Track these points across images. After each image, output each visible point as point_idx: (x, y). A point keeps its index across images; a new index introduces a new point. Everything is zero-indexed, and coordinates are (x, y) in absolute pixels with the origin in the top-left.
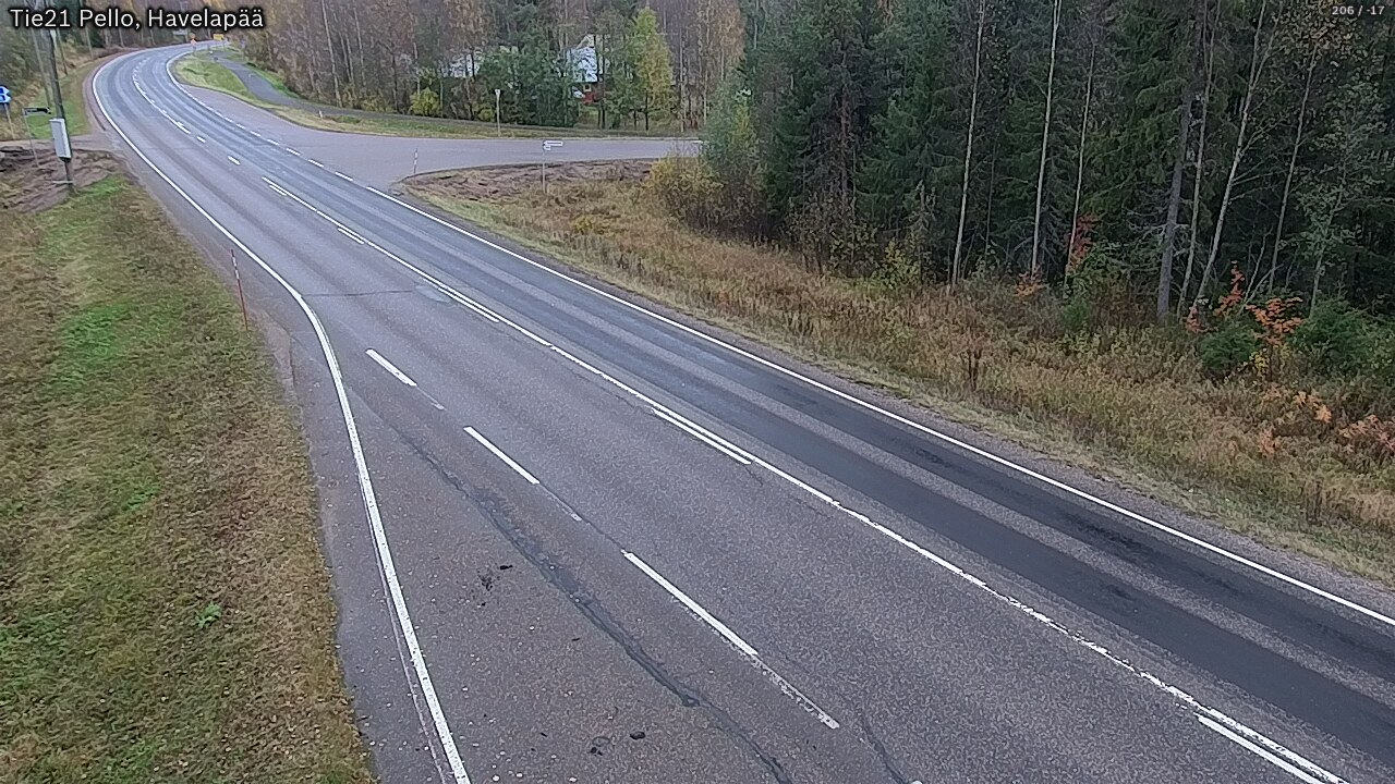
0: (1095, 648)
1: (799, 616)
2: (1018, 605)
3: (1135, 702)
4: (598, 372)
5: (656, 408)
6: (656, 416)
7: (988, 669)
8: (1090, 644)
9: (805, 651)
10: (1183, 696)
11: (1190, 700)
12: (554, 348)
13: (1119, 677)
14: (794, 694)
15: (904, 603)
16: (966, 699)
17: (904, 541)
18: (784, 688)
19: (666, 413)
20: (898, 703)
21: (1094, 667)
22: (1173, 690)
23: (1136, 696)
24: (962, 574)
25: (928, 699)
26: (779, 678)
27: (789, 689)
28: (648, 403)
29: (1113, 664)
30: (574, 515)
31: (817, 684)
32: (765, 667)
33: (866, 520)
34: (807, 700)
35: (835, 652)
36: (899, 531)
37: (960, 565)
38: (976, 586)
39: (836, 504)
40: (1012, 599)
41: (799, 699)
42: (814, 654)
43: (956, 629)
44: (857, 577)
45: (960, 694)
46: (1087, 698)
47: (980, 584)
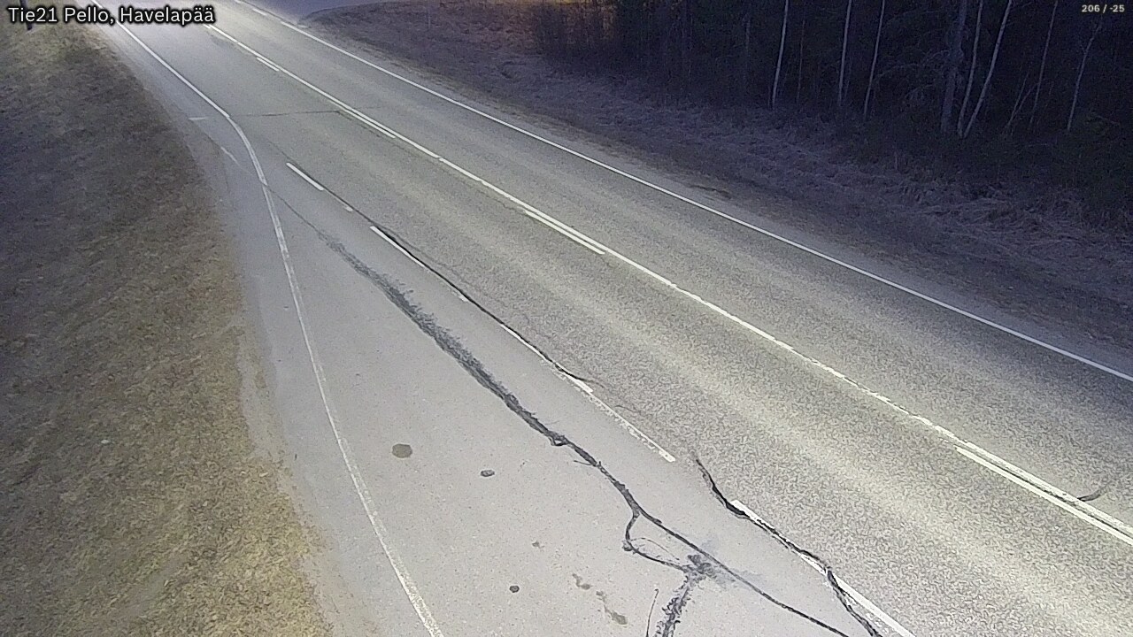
0: (879, 397)
1: (644, 376)
2: (819, 364)
3: (909, 439)
4: (478, 179)
5: (527, 209)
6: (527, 216)
7: (794, 415)
8: (875, 394)
9: (649, 403)
10: (946, 432)
11: (952, 435)
12: (442, 160)
13: (897, 419)
14: (640, 436)
15: (728, 364)
16: (776, 437)
17: (729, 315)
18: (632, 432)
19: (536, 213)
20: (722, 441)
21: (877, 412)
22: (938, 428)
23: (909, 434)
24: (775, 341)
25: (745, 438)
26: (628, 424)
27: (636, 432)
28: (520, 205)
29: (893, 410)
30: (462, 297)
31: (658, 428)
32: (616, 415)
33: (699, 299)
34: (650, 441)
35: (673, 404)
36: (725, 307)
37: (774, 334)
38: (786, 350)
39: (674, 286)
40: (814, 360)
41: (643, 440)
42: (656, 404)
43: (769, 384)
44: (691, 345)
45: (772, 434)
46: (871, 435)
47: (789, 348)
